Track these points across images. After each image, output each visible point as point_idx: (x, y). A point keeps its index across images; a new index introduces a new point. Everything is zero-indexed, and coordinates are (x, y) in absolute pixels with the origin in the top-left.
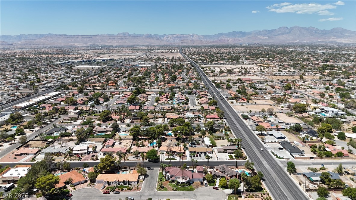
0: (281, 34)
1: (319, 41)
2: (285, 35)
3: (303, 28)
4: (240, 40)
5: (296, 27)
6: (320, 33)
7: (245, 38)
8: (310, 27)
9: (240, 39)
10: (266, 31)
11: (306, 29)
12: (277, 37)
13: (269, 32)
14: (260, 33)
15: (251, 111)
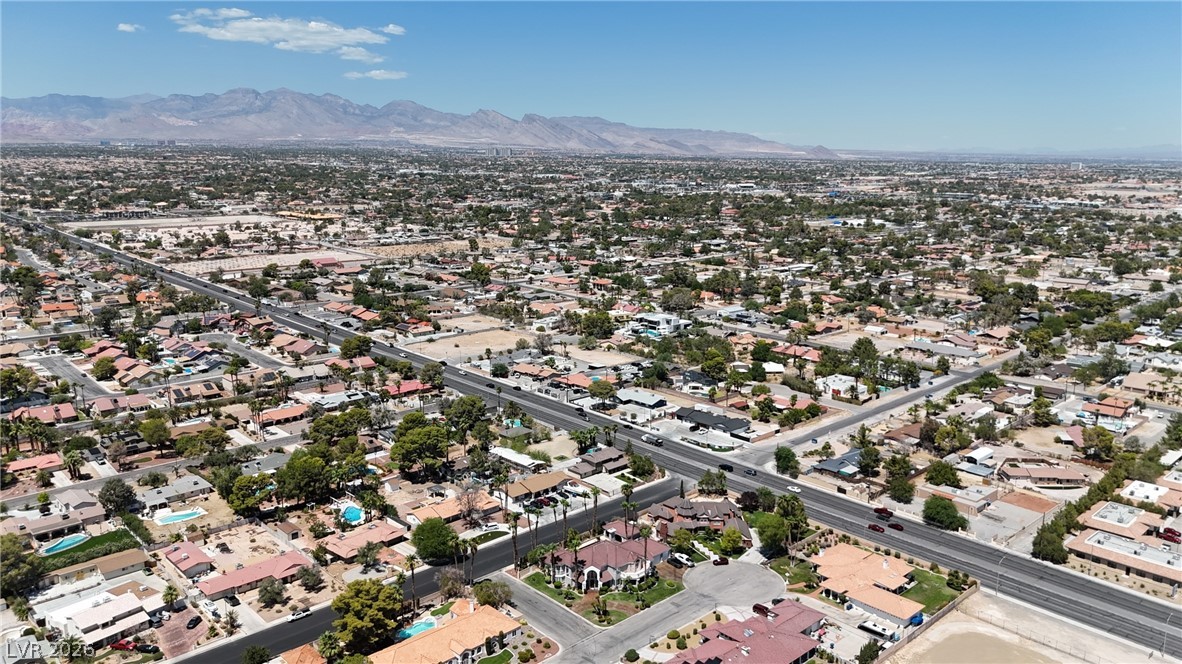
0: (238, 111)
1: (362, 138)
2: (253, 116)
3: (307, 97)
4: (89, 130)
5: (284, 92)
6: (356, 115)
7: (106, 120)
8: (326, 94)
9: (87, 123)
10: (184, 98)
11: (318, 101)
12: (228, 121)
13: (197, 104)
14: (160, 105)
15: (488, 351)
